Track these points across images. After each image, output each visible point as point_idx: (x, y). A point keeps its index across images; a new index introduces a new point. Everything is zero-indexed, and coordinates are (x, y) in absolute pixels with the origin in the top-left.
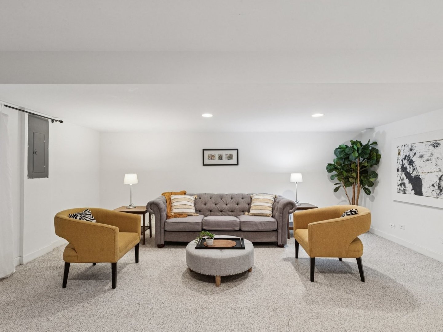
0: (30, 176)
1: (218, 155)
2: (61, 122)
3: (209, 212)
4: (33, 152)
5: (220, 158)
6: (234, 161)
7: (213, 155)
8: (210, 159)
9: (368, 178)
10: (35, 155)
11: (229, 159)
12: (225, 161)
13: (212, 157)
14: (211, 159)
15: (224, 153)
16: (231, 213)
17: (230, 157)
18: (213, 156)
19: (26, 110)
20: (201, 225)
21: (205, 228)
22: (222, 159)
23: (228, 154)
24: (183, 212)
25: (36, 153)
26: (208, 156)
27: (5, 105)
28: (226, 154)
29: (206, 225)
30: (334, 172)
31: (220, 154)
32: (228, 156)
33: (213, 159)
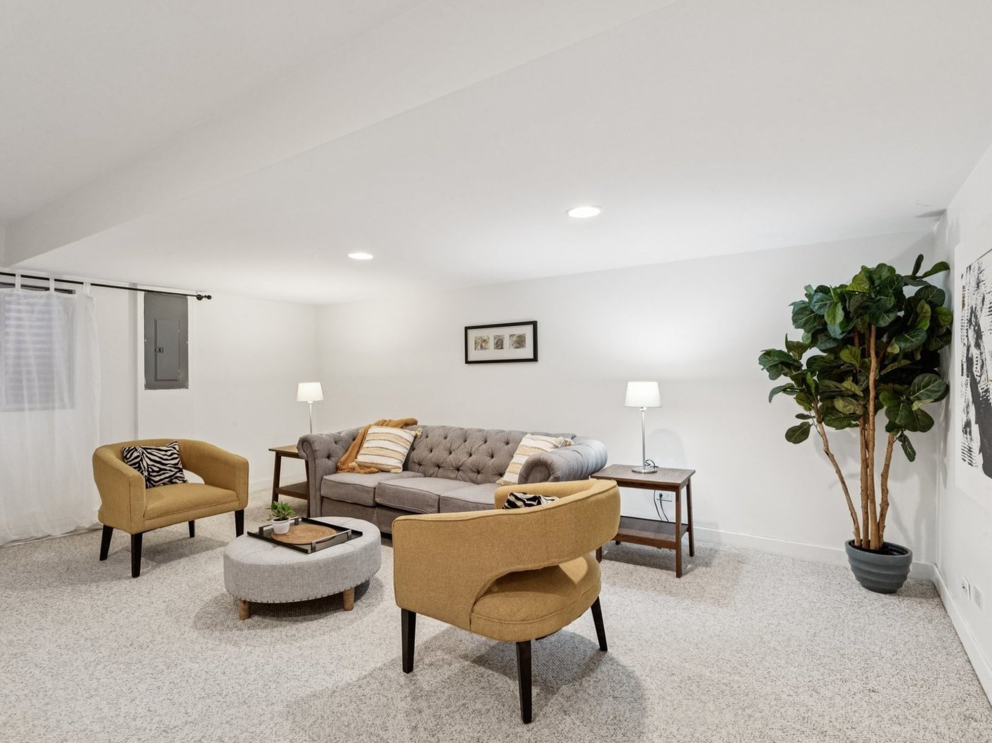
0: (149, 386)
1: (495, 338)
2: (209, 297)
3: (437, 469)
4: (155, 350)
5: (499, 344)
6: (527, 352)
7: (485, 338)
8: (479, 347)
9: (912, 398)
10: (158, 354)
11: (516, 348)
12: (509, 352)
13: (482, 344)
14: (482, 347)
15: (505, 332)
16: (474, 476)
17: (520, 342)
18: (485, 341)
19: (139, 288)
20: (372, 492)
21: (378, 500)
22: (502, 348)
23: (514, 335)
24: (373, 463)
25: (160, 350)
26: (476, 341)
27: (92, 284)
28: (511, 336)
29: (381, 495)
30: (784, 380)
31: (499, 336)
32: (515, 339)
33: (485, 349)
